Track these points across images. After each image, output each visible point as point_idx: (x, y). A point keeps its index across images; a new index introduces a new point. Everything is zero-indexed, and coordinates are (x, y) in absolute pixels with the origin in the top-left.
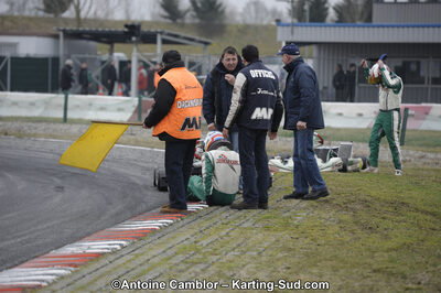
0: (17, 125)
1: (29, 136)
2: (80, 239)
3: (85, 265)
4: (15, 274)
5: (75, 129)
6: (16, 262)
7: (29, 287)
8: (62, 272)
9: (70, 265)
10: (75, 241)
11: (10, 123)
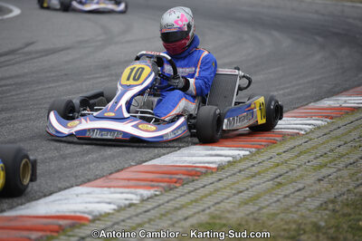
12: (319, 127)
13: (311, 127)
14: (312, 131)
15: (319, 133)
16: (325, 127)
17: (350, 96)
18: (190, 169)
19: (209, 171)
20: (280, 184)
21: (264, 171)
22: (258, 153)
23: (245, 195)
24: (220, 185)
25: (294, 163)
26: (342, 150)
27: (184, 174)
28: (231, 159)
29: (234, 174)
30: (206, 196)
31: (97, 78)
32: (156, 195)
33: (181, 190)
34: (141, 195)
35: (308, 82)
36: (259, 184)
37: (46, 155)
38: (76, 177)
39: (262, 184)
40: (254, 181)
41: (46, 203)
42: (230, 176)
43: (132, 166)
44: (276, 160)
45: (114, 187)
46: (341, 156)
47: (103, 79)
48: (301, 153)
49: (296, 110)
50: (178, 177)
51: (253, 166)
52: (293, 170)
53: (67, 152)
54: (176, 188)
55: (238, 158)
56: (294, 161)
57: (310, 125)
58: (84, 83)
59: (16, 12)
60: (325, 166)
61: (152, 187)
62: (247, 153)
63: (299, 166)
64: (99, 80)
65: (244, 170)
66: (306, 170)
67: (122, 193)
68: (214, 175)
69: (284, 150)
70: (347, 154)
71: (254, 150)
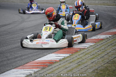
12: (91, 46)
13: (89, 46)
14: (89, 47)
15: (92, 47)
16: (93, 45)
17: (101, 35)
18: (50, 61)
19: (57, 62)
20: (79, 65)
21: (74, 61)
22: (72, 55)
23: (68, 69)
24: (60, 66)
25: (84, 58)
26: (99, 53)
27: (48, 63)
28: (63, 57)
29: (65, 62)
30: (56, 70)
31: (19, 33)
32: (39, 71)
33: (48, 68)
34: (34, 71)
36: (73, 65)
38: (13, 66)
39: (74, 65)
40: (71, 64)
41: (3, 75)
42: (63, 63)
43: (31, 61)
44: (78, 57)
45: (25, 69)
46: (99, 55)
47: (21, 34)
48: (86, 54)
50: (46, 64)
51: (71, 59)
52: (83, 60)
53: (10, 58)
54: (46, 68)
55: (66, 57)
56: (84, 57)
57: (88, 45)
58: (15, 35)
60: (94, 58)
61: (38, 68)
62: (69, 55)
63: (86, 59)
64: (20, 34)
65: (68, 61)
66: (88, 60)
67: (28, 70)
68: (58, 63)
69: (81, 53)
70: (101, 54)
71: (71, 54)
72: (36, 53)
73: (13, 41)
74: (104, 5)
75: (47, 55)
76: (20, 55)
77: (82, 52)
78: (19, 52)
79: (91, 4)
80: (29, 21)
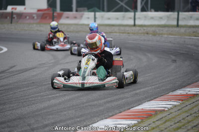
0: (153, 29)
1: (159, 34)
2: (185, 87)
3: (187, 100)
4: (152, 104)
5: (182, 30)
6: (152, 98)
7: (159, 111)
8: (175, 103)
9: (179, 100)
10: (182, 88)
11: (149, 29)
12: (175, 106)
13: (171, 106)
14: (171, 108)
15: (176, 109)
16: (179, 105)
17: (192, 88)
22: (142, 122)
26: (189, 118)
35: (168, 81)
37: (23, 129)
44: (153, 125)
46: (189, 122)
48: (166, 121)
49: (162, 97)
52: (162, 131)
53: (34, 126)
55: (131, 125)
56: (163, 126)
58: (43, 87)
59: (5, 49)
60: (180, 128)
62: (136, 122)
63: (166, 129)
66: (170, 131)
69: (157, 119)
70: (192, 121)
71: (140, 120)
72: (79, 118)
73: (39, 98)
74: (195, 36)
75: (98, 121)
76: (53, 121)
77: (159, 116)
78: (51, 117)
79: (172, 35)
80: (67, 63)
